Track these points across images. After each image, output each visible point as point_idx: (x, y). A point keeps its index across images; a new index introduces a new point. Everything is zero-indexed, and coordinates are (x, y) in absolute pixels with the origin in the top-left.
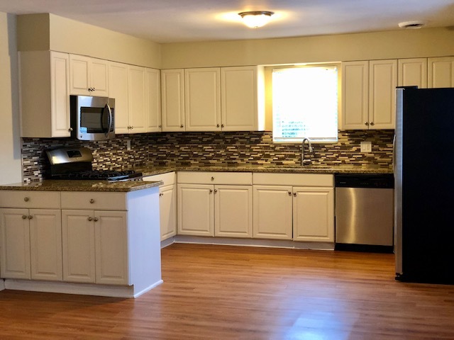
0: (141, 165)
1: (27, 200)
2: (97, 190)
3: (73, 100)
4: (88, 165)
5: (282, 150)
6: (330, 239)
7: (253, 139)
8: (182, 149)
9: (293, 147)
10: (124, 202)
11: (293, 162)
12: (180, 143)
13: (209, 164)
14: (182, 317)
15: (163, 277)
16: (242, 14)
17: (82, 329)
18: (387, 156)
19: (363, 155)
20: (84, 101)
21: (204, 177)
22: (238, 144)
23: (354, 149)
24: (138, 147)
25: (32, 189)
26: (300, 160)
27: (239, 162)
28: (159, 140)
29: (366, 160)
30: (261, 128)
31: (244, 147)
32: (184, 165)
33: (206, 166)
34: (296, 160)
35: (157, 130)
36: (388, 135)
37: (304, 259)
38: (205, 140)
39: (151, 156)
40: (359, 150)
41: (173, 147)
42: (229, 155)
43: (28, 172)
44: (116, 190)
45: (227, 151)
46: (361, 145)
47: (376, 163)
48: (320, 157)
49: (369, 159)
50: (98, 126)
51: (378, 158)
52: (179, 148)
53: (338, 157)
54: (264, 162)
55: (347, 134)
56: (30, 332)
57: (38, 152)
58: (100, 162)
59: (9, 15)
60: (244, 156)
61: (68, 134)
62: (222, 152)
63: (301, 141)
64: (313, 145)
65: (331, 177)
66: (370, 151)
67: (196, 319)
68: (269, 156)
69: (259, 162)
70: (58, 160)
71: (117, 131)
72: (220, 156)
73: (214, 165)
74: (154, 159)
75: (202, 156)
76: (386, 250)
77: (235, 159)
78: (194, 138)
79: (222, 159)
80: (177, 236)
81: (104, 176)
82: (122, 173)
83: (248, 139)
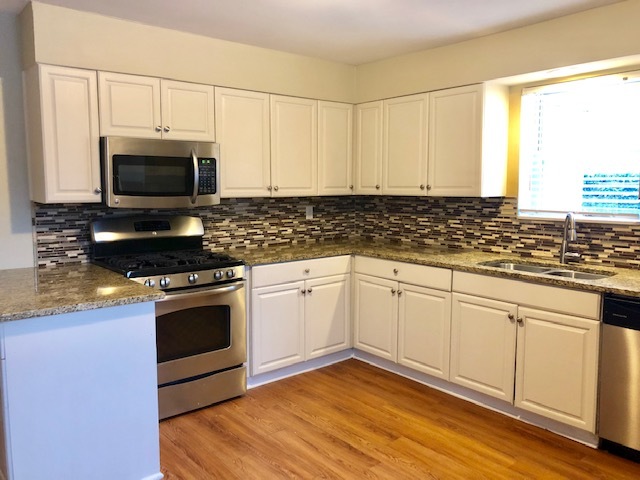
5: (532, 231)
7: (486, 211)
8: (392, 219)
9: (550, 226)
11: (549, 255)
12: (390, 211)
13: (422, 247)
22: (464, 217)
24: (329, 215)
26: (561, 251)
27: (464, 245)
28: (367, 206)
31: (472, 222)
34: (555, 251)
38: (420, 208)
39: (358, 227)
41: (381, 216)
42: (451, 232)
45: (448, 226)
48: (601, 249)
52: (388, 218)
54: (501, 250)
57: (77, 223)
60: (471, 236)
62: (441, 227)
63: (563, 217)
64: (581, 226)
68: (509, 240)
69: (494, 249)
72: (439, 233)
73: (429, 247)
74: (360, 231)
75: (415, 232)
77: (458, 240)
78: (407, 206)
79: (441, 239)
80: (355, 350)
83: (479, 211)
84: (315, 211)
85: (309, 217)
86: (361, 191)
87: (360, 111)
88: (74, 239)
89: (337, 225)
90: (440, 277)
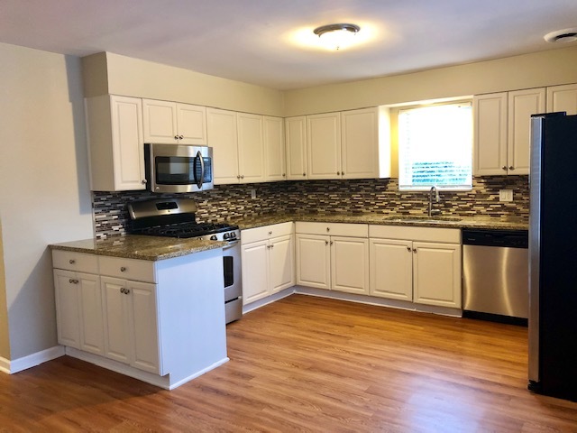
0: (270, 213)
1: (72, 262)
2: (127, 256)
3: (147, 149)
5: (409, 198)
6: (457, 304)
7: (378, 187)
8: (310, 197)
9: (420, 195)
10: (152, 273)
11: (421, 212)
12: (308, 191)
13: (334, 213)
16: (318, 31)
19: (502, 205)
22: (363, 192)
23: (492, 197)
24: (265, 196)
26: (428, 209)
27: (364, 210)
28: (289, 189)
29: (505, 210)
30: (384, 173)
31: (368, 195)
34: (424, 209)
35: (281, 178)
38: (331, 188)
39: (283, 204)
40: (497, 199)
41: (301, 195)
42: (354, 203)
43: (102, 227)
45: (352, 199)
46: (500, 193)
47: (518, 214)
48: (451, 206)
49: (510, 209)
51: (520, 208)
52: (306, 196)
53: (472, 206)
54: (389, 211)
55: (483, 181)
57: (118, 205)
60: (369, 204)
61: (142, 187)
62: (347, 200)
63: (429, 188)
64: (440, 193)
65: (458, 232)
66: (511, 200)
68: (395, 205)
69: (385, 211)
71: (220, 181)
72: (345, 204)
73: (339, 213)
74: (285, 207)
75: (328, 204)
77: (360, 207)
78: (321, 187)
79: (348, 208)
80: (296, 286)
83: (374, 187)
84: (257, 193)
85: (254, 198)
86: (290, 177)
87: (287, 123)
88: (117, 217)
89: (271, 203)
90: (361, 230)
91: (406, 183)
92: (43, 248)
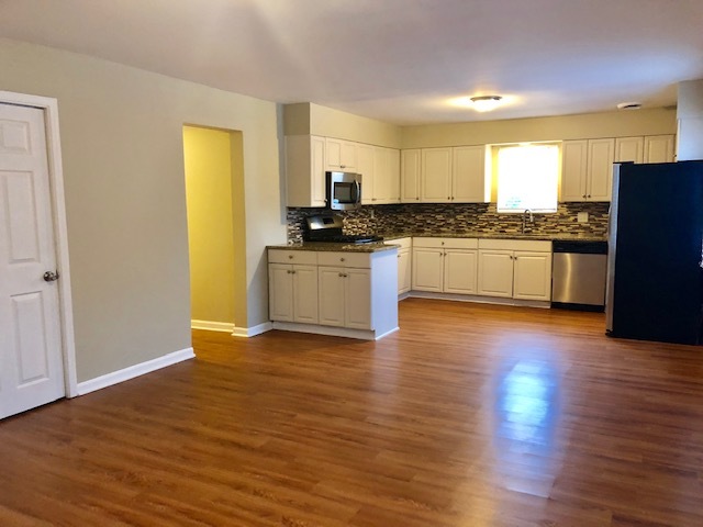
0: (383, 231)
1: (291, 257)
2: (346, 251)
3: (329, 175)
4: (338, 230)
5: (505, 219)
6: (547, 298)
7: (480, 210)
8: (417, 217)
9: (515, 216)
10: (369, 261)
11: (515, 230)
12: (416, 212)
13: (440, 231)
14: (416, 359)
15: (399, 325)
16: (474, 99)
17: (334, 364)
18: (602, 226)
19: (580, 225)
20: (337, 177)
21: (436, 241)
22: (466, 214)
23: (572, 218)
24: (380, 216)
25: (295, 249)
26: (522, 228)
27: (467, 230)
28: (398, 210)
29: (582, 229)
30: (487, 199)
31: (471, 217)
32: (418, 232)
33: (437, 232)
34: (518, 228)
35: (396, 201)
36: (603, 207)
37: (523, 315)
39: (391, 224)
40: (576, 220)
41: (409, 216)
42: (458, 223)
43: (292, 236)
44: (362, 251)
45: (456, 220)
46: (578, 215)
47: (591, 232)
48: (540, 226)
49: (585, 228)
50: (348, 198)
51: (594, 228)
52: (414, 217)
53: (557, 226)
54: (489, 230)
55: (565, 206)
56: (292, 364)
57: (300, 219)
58: (349, 228)
59: (278, 105)
60: (471, 224)
61: (324, 205)
62: (451, 221)
63: (523, 211)
64: (534, 215)
65: (550, 243)
66: (587, 221)
67: (428, 361)
68: (493, 225)
69: (485, 230)
70: (315, 226)
71: (364, 202)
72: (450, 224)
73: (444, 232)
74: (393, 227)
75: (434, 224)
76: (597, 310)
77: (463, 227)
79: (452, 227)
80: (411, 291)
81: (352, 240)
82: (367, 238)
83: (475, 210)
84: (375, 213)
85: (373, 217)
86: (403, 201)
87: (403, 155)
88: (299, 228)
89: (382, 223)
91: (504, 207)
92: (264, 248)
